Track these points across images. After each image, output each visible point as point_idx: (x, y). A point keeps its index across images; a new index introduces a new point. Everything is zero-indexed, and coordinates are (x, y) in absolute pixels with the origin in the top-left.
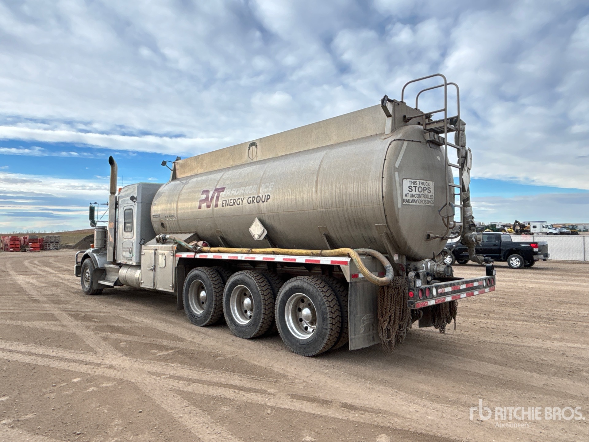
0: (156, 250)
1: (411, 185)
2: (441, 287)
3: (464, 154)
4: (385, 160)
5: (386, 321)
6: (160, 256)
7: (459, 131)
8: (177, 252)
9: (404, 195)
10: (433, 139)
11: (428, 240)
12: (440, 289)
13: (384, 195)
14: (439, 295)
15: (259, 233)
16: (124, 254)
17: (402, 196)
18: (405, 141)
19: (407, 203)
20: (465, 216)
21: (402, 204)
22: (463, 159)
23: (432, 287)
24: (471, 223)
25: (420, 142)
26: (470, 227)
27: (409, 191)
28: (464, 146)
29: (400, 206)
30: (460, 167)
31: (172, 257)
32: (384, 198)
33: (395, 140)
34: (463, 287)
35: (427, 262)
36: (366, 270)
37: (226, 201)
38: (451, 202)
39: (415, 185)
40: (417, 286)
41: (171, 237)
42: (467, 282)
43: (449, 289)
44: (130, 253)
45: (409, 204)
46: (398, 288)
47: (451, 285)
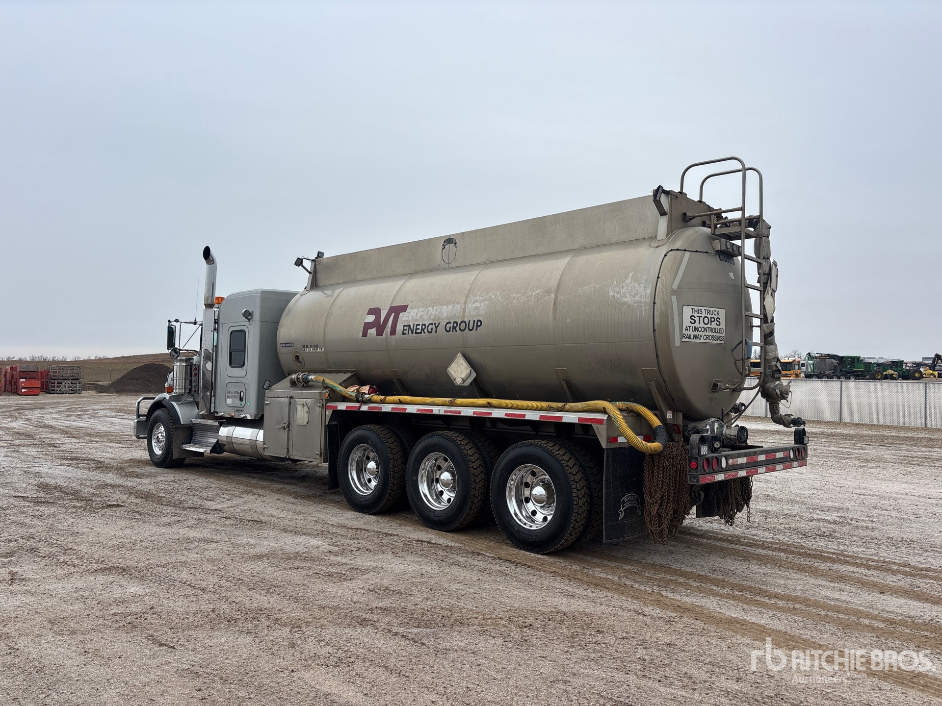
0: (292, 397)
1: (694, 314)
2: (733, 457)
3: (767, 270)
4: (658, 278)
5: (656, 502)
6: (299, 408)
7: (761, 238)
8: (327, 401)
9: (684, 328)
10: (725, 248)
11: (715, 392)
12: (731, 460)
13: (656, 328)
14: (730, 468)
15: (463, 376)
16: (229, 401)
17: (681, 330)
18: (686, 252)
19: (687, 340)
20: (767, 357)
21: (681, 341)
22: (766, 276)
23: (721, 456)
24: (775, 368)
25: (707, 252)
26: (773, 374)
27: (691, 322)
28: (769, 259)
29: (678, 343)
30: (762, 289)
31: (319, 410)
32: (656, 332)
33: (672, 250)
34: (762, 458)
35: (713, 423)
36: (630, 433)
37: (409, 326)
38: (747, 339)
39: (700, 315)
40: (702, 454)
41: (318, 379)
42: (767, 452)
43: (742, 461)
44: (241, 399)
45: (690, 340)
46: (673, 459)
47: (745, 455)
